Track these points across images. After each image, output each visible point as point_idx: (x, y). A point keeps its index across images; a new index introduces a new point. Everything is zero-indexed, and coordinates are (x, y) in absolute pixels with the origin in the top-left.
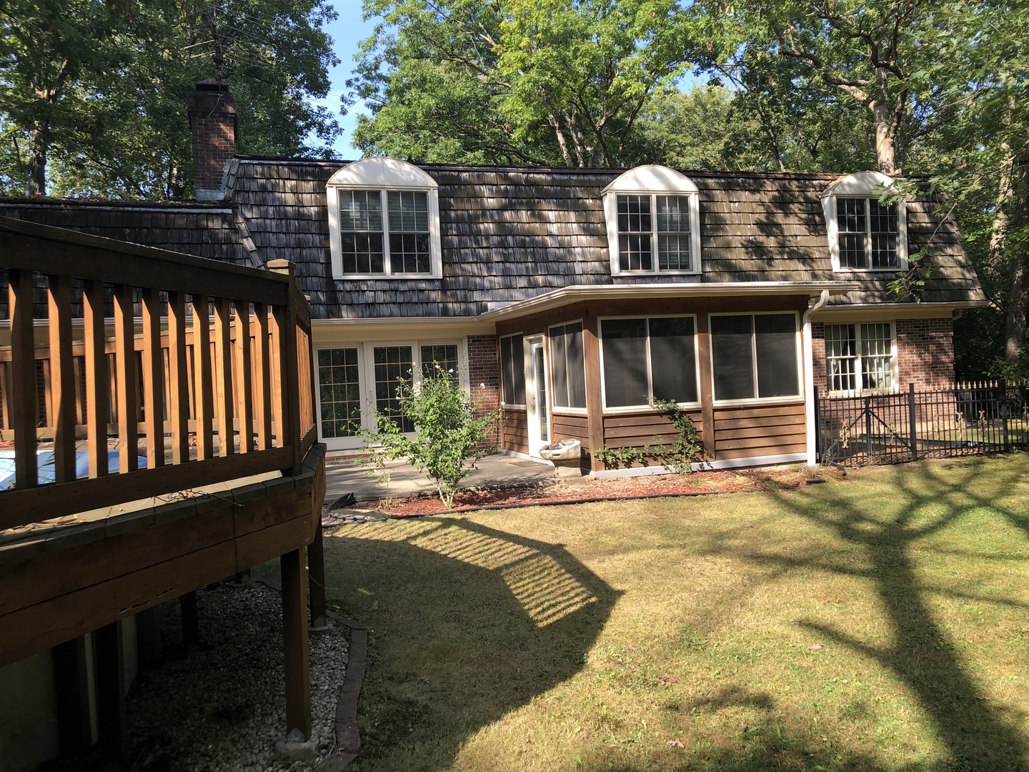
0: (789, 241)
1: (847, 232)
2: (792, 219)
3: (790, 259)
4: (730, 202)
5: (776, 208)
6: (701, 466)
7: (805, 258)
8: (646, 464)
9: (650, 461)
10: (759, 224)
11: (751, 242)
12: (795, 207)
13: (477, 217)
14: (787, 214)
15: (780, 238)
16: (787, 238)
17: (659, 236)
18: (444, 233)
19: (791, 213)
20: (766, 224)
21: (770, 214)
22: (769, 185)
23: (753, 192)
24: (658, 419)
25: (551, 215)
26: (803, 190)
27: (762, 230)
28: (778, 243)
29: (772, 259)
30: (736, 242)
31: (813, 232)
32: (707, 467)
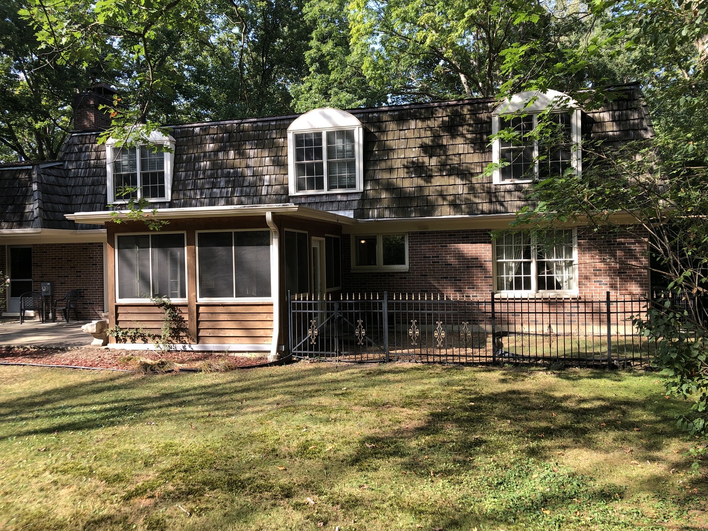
0: (452, 160)
1: (512, 147)
2: (460, 140)
3: (449, 175)
4: (400, 130)
5: (444, 131)
6: (184, 347)
7: (464, 173)
8: (146, 342)
9: (150, 340)
10: (425, 148)
11: (413, 162)
12: (463, 130)
13: (199, 157)
14: (453, 136)
15: (443, 157)
16: (450, 157)
17: (328, 163)
18: (175, 171)
19: (458, 135)
20: (431, 146)
21: (436, 137)
22: (440, 113)
23: (423, 120)
24: (156, 310)
25: (252, 153)
26: (474, 113)
27: (425, 152)
28: (439, 162)
29: (431, 176)
30: (398, 164)
31: (478, 149)
32: (188, 349)
